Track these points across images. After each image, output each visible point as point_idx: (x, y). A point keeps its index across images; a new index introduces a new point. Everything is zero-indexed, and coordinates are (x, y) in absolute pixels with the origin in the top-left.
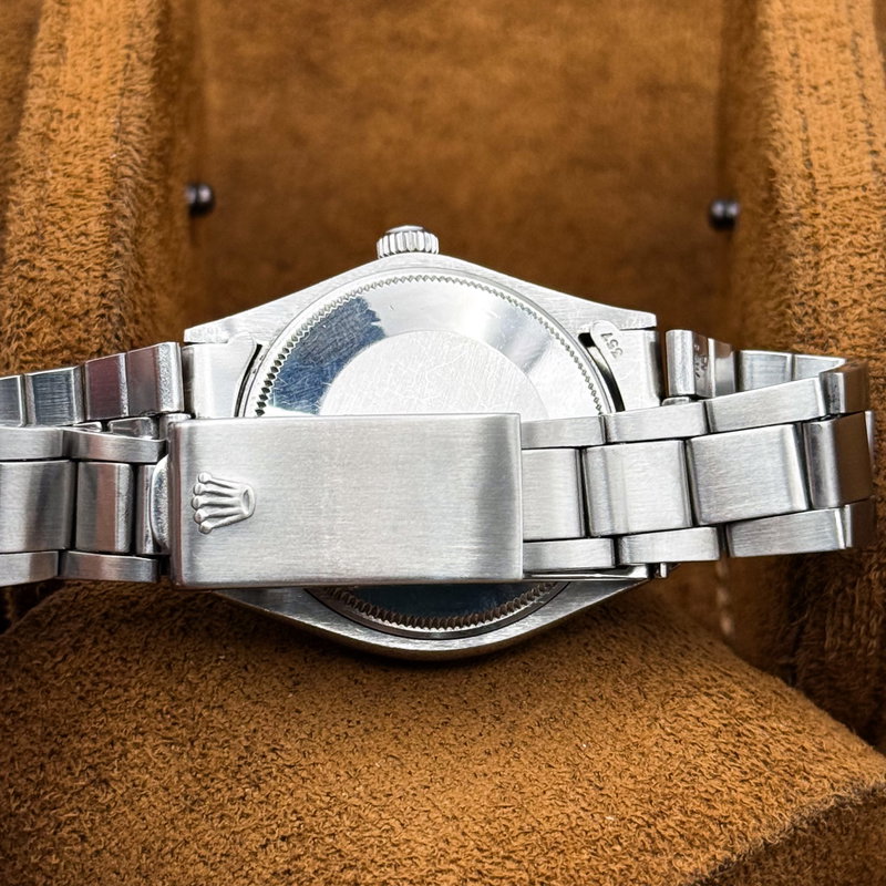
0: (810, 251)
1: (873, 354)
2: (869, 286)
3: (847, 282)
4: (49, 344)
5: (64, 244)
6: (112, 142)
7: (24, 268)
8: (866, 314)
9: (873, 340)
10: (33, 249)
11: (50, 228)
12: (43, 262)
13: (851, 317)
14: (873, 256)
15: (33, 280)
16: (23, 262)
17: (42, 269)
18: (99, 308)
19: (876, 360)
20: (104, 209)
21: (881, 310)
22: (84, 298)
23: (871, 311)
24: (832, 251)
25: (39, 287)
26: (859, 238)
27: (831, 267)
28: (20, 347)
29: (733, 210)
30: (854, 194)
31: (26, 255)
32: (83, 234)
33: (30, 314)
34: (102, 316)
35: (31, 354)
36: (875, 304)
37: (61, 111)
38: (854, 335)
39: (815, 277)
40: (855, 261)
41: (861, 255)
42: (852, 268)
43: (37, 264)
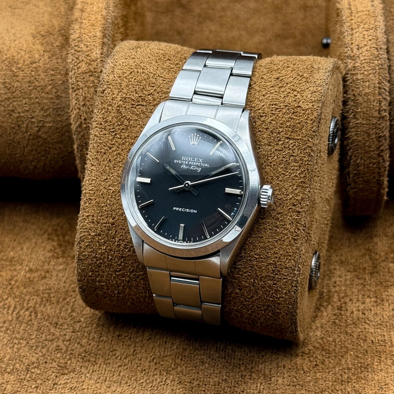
0: (350, 30)
1: (371, 61)
2: (370, 40)
3: (362, 39)
4: (85, 71)
5: (89, 39)
6: (105, 10)
7: (76, 48)
8: (369, 49)
9: (372, 57)
10: (78, 42)
11: (84, 36)
12: (82, 45)
13: (364, 50)
14: (371, 31)
15: (79, 51)
16: (76, 46)
17: (82, 48)
18: (100, 58)
19: (373, 63)
20: (101, 29)
21: (374, 47)
22: (95, 55)
23: (370, 48)
24: (357, 30)
25: (80, 53)
26: (366, 26)
27: (357, 35)
28: (75, 72)
29: (329, 41)
30: (365, 13)
31: (77, 44)
32: (95, 36)
33: (78, 62)
34: (102, 60)
35: (79, 74)
36: (372, 46)
37: (88, 3)
38: (365, 56)
39: (351, 39)
40: (365, 33)
41: (367, 31)
42: (364, 35)
43: (80, 46)
